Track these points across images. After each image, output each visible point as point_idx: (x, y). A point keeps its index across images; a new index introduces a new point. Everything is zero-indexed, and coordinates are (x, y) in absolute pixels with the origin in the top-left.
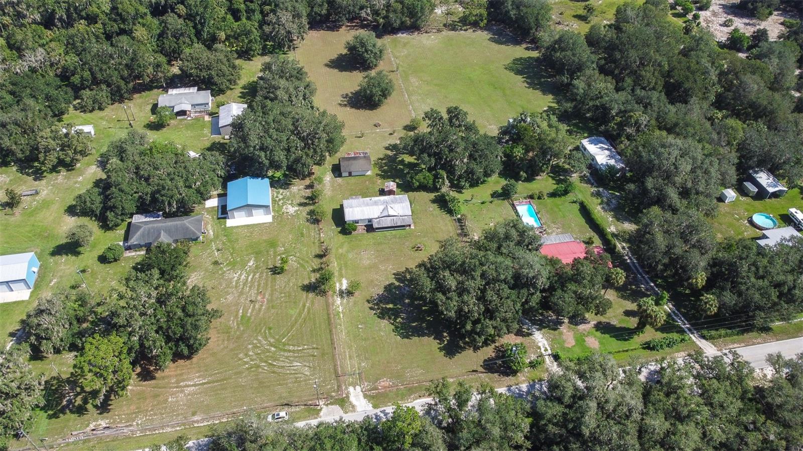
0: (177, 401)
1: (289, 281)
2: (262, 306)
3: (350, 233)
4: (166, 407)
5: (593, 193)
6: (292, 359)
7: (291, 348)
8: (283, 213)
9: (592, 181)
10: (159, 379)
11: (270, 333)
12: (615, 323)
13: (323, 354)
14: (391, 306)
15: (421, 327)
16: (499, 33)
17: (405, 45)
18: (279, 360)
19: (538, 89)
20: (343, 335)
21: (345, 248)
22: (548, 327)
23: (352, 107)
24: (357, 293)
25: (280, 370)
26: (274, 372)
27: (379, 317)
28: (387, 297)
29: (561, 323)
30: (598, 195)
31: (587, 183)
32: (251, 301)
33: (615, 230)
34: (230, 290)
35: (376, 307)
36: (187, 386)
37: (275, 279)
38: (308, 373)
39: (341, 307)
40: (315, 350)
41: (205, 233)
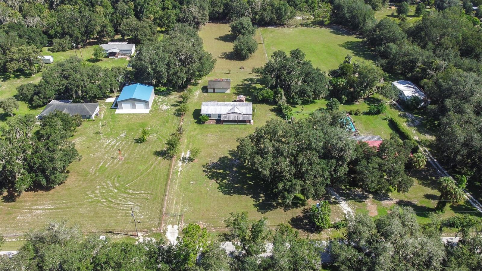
0: (24, 219)
1: (146, 148)
2: (119, 161)
3: (204, 123)
4: (13, 223)
5: (400, 115)
7: (131, 191)
8: (158, 109)
9: (400, 108)
10: (18, 202)
11: (117, 180)
12: (416, 203)
13: (155, 199)
14: (221, 171)
15: (242, 188)
16: (337, 30)
17: (272, 32)
18: (117, 199)
19: (362, 57)
20: (176, 188)
21: (196, 132)
22: (354, 199)
23: (227, 59)
24: (196, 160)
25: (115, 206)
26: (109, 207)
27: (209, 177)
28: (220, 165)
29: (366, 198)
30: (404, 116)
31: (395, 109)
32: (112, 158)
33: (417, 139)
34: (100, 149)
35: (208, 171)
36: (36, 209)
37: (136, 146)
38: (137, 211)
39: (180, 168)
40: (149, 195)
41: (98, 115)
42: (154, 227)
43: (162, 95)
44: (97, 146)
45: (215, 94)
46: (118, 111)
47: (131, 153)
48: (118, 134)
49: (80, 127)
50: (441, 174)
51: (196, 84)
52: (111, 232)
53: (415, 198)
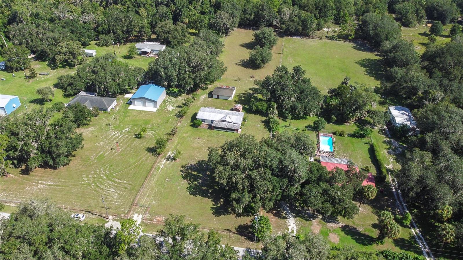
0: (30, 190)
1: (142, 143)
3: (197, 127)
4: (21, 192)
6: (112, 186)
7: (116, 180)
8: (165, 109)
10: (31, 175)
11: (109, 168)
12: (360, 230)
13: (133, 189)
14: (196, 173)
15: (207, 191)
16: (361, 45)
17: (295, 42)
18: (103, 184)
20: (153, 182)
21: (188, 134)
22: (303, 217)
23: (243, 66)
24: (178, 160)
25: (100, 191)
26: (95, 191)
27: (183, 177)
28: (196, 167)
29: (314, 217)
30: (389, 143)
31: (383, 134)
32: (112, 148)
33: (391, 168)
34: (105, 140)
35: (185, 171)
36: (42, 184)
37: (134, 141)
38: (115, 197)
39: (163, 165)
40: (129, 185)
41: (113, 109)
42: (123, 213)
43: (173, 96)
44: (103, 137)
45: (218, 100)
46: (131, 107)
47: (128, 146)
48: (123, 128)
49: (97, 118)
50: (399, 206)
51: (205, 89)
52: (89, 212)
53: (362, 225)
